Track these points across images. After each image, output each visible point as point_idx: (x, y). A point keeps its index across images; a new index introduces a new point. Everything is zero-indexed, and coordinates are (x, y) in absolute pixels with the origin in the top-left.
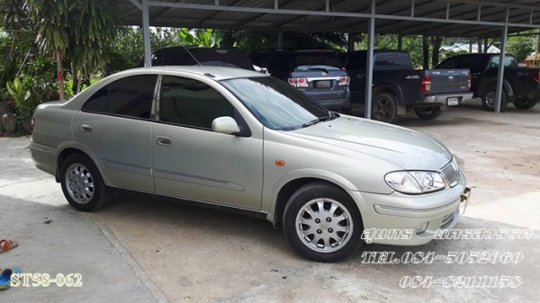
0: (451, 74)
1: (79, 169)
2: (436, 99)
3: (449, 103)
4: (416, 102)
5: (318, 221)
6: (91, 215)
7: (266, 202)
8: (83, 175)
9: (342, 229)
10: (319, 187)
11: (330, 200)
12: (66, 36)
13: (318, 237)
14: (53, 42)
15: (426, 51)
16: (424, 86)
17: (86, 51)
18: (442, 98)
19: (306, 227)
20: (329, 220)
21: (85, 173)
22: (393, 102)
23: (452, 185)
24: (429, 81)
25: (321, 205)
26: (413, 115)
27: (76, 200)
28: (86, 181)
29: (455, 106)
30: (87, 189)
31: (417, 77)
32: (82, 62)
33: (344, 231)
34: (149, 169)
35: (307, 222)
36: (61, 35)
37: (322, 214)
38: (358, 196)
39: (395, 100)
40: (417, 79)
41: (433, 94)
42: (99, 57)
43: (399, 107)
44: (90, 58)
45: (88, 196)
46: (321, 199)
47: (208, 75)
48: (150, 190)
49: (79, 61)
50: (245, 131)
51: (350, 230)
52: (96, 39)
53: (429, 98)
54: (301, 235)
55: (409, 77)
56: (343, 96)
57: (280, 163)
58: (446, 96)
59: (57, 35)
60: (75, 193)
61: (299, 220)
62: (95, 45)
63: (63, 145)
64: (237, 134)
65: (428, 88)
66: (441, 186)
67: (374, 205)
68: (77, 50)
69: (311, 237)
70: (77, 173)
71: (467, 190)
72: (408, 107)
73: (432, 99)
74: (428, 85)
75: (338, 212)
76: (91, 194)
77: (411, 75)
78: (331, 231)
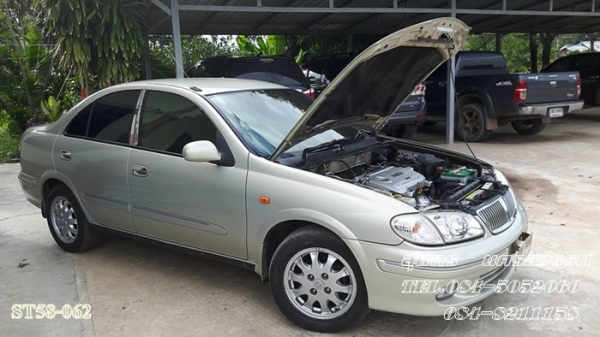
0: (553, 79)
1: (63, 203)
2: (533, 110)
3: (552, 115)
4: (509, 114)
5: (311, 278)
6: (75, 256)
7: (251, 250)
8: (66, 210)
9: (344, 289)
10: (311, 232)
11: (326, 251)
12: (88, 48)
13: (312, 298)
14: (72, 55)
15: (534, 52)
16: (518, 94)
17: (110, 64)
18: (541, 109)
19: (297, 285)
20: (325, 276)
21: (69, 207)
22: (481, 114)
23: (495, 231)
24: (523, 88)
25: (314, 257)
26: (509, 128)
27: (62, 239)
28: (71, 217)
29: (560, 118)
30: (72, 226)
31: (509, 83)
32: (106, 76)
33: (345, 291)
34: (126, 204)
35: (299, 278)
36: (82, 48)
37: (317, 268)
38: (356, 246)
39: (483, 113)
40: (509, 86)
41: (530, 104)
42: (125, 71)
43: (489, 121)
44: (115, 72)
45: (73, 235)
46: (314, 249)
47: (194, 89)
48: (131, 231)
49: (103, 75)
50: (227, 159)
51: (352, 291)
52: (120, 50)
53: (524, 109)
54: (291, 295)
55: (500, 84)
56: (418, 108)
57: (265, 201)
58: (547, 106)
59: (77, 48)
60: (61, 230)
61: (288, 276)
62: (119, 57)
63: (46, 174)
64: (219, 163)
65: (523, 97)
66: (479, 232)
67: (377, 259)
68: (100, 64)
69: (305, 297)
70: (61, 207)
71: (524, 236)
72: (501, 121)
73: (528, 110)
74: (523, 93)
75: (337, 266)
76: (76, 232)
77: (502, 81)
78: (328, 291)
